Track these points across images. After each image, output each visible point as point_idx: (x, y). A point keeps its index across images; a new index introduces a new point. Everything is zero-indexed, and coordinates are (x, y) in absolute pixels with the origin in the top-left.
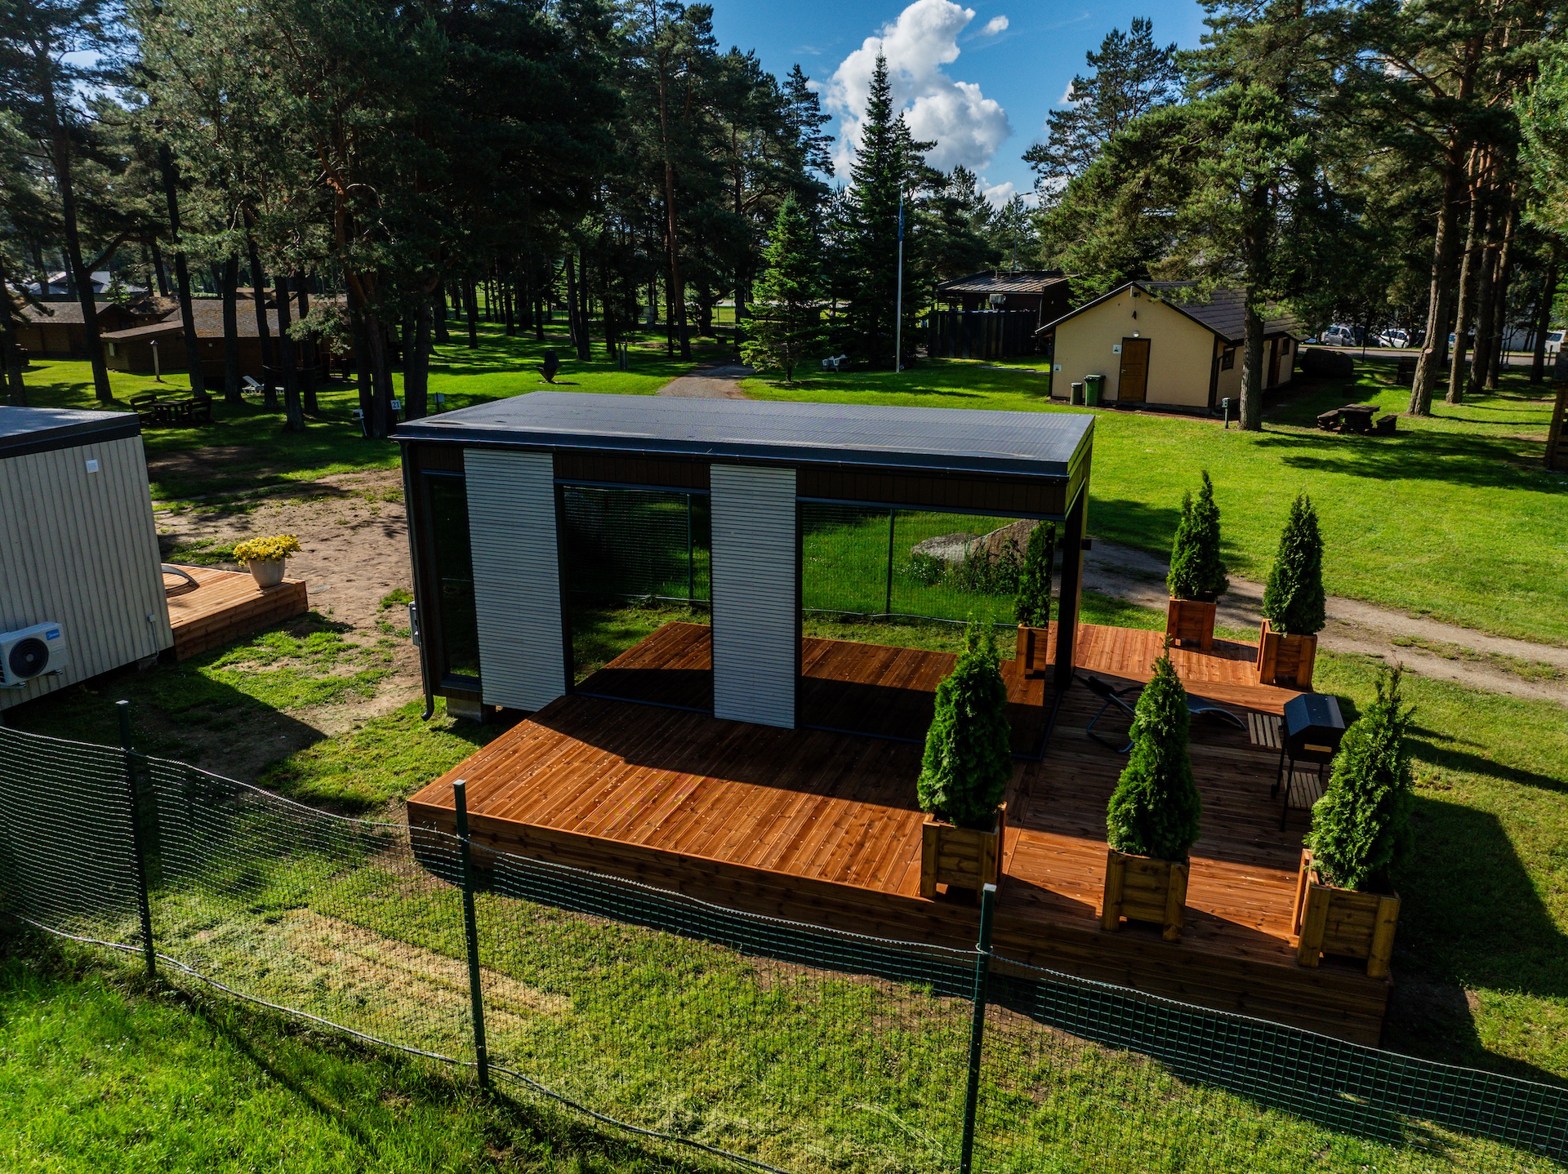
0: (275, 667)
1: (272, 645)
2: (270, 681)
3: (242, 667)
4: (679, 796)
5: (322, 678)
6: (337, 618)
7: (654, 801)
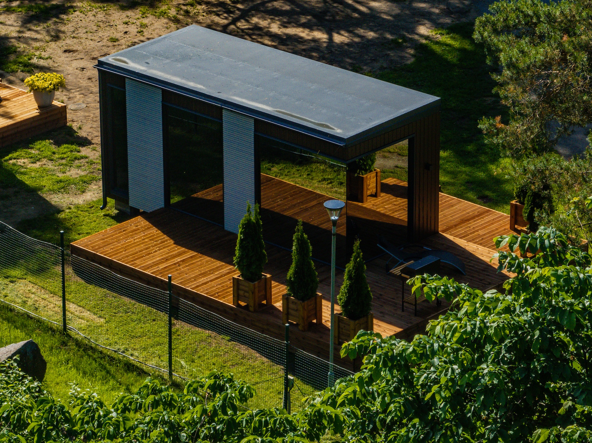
0: (37, 165)
1: (39, 149)
2: (33, 174)
3: (21, 162)
4: (179, 259)
5: (61, 176)
6: (82, 134)
7: (167, 260)
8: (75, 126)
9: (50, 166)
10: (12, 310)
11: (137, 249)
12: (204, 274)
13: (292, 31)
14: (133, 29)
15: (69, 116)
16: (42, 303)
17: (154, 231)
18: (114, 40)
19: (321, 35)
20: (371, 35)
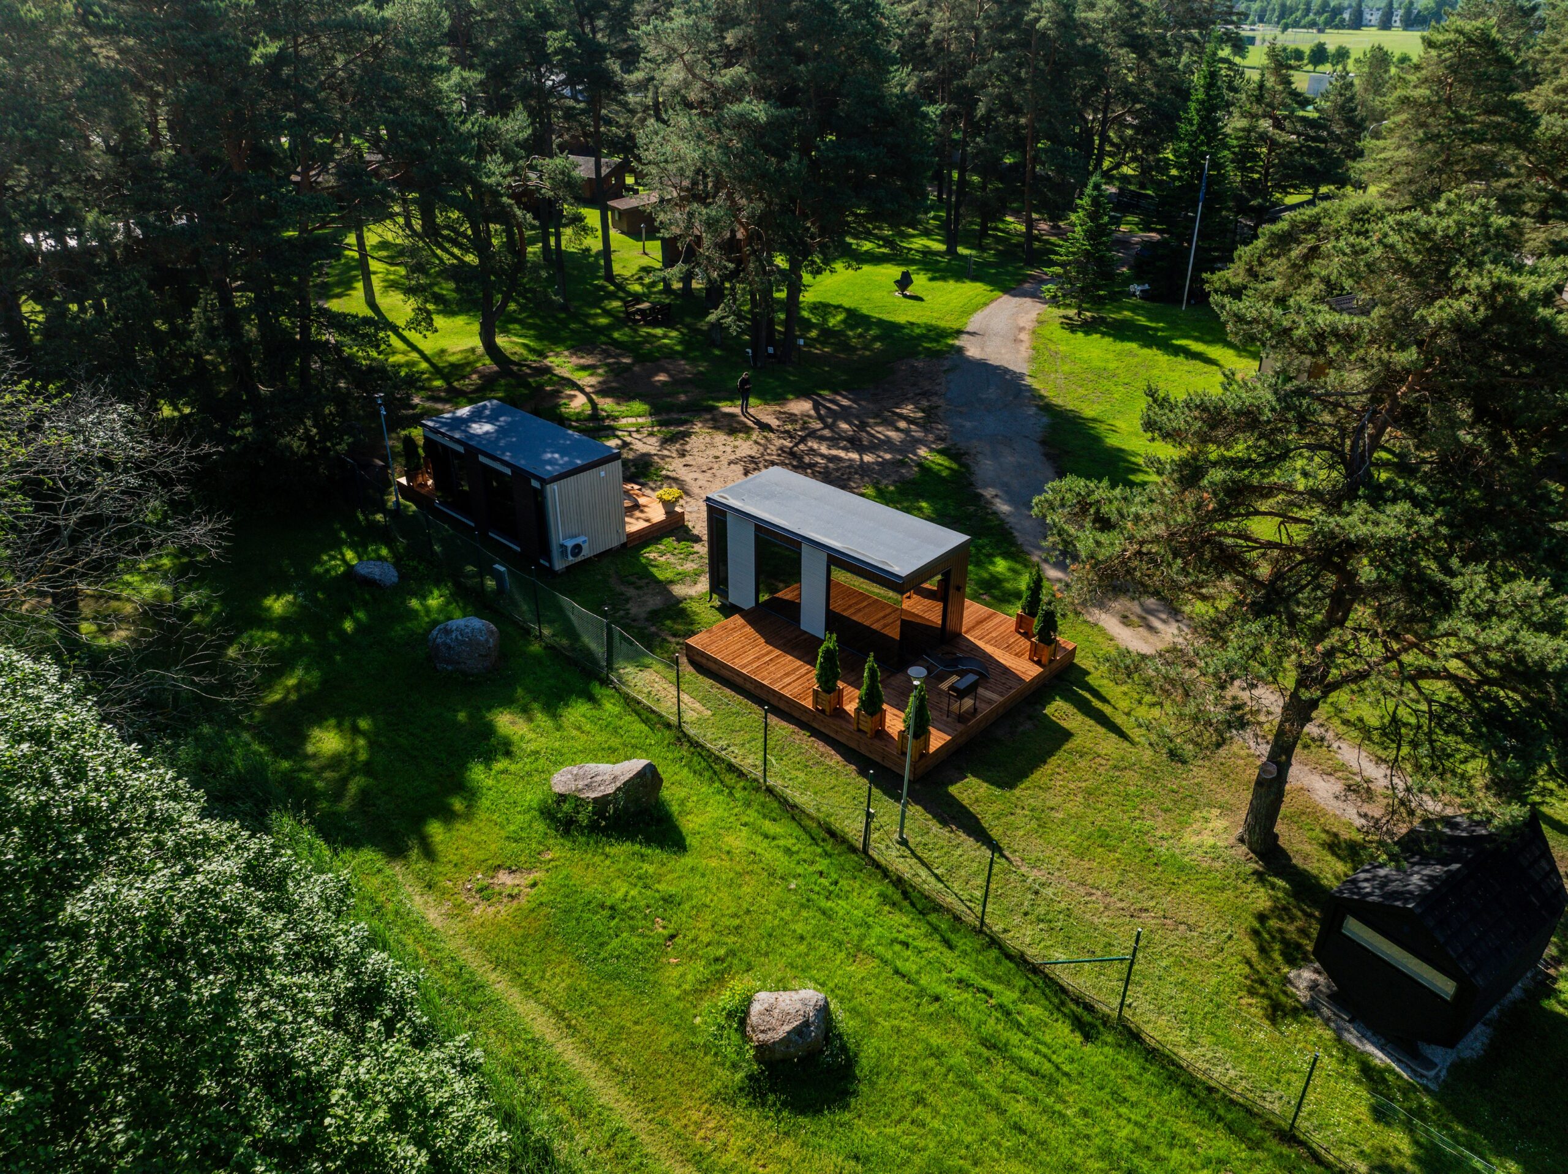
0: (664, 557)
1: (665, 546)
2: (661, 567)
3: (652, 556)
4: (767, 659)
5: (680, 569)
6: (695, 532)
7: (758, 658)
8: (690, 525)
9: (672, 560)
10: (639, 703)
11: (737, 647)
12: (787, 675)
13: (834, 452)
14: (729, 449)
15: (686, 517)
16: (663, 694)
17: (749, 629)
18: (717, 457)
19: (855, 456)
20: (888, 456)
